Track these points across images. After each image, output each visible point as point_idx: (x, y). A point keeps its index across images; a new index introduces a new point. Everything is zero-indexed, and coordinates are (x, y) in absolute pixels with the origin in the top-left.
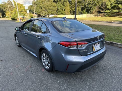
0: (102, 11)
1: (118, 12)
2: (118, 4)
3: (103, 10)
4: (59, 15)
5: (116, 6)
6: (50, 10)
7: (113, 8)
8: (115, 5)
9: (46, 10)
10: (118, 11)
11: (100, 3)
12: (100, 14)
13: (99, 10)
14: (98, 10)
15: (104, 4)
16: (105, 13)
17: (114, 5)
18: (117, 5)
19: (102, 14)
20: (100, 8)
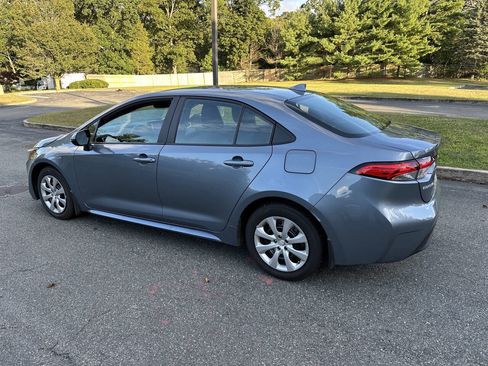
0: (270, 61)
1: (322, 65)
2: (319, 36)
3: (273, 56)
4: (106, 72)
5: (312, 43)
6: (69, 52)
7: (305, 48)
8: (311, 39)
9: (49, 54)
10: (319, 60)
11: (262, 32)
12: (266, 72)
13: (261, 56)
14: (256, 58)
15: (275, 36)
16: (280, 66)
17: (306, 39)
18: (316, 40)
19: (273, 71)
20: (261, 49)
